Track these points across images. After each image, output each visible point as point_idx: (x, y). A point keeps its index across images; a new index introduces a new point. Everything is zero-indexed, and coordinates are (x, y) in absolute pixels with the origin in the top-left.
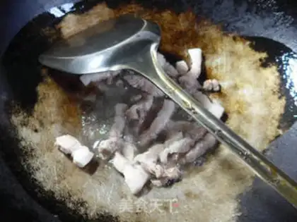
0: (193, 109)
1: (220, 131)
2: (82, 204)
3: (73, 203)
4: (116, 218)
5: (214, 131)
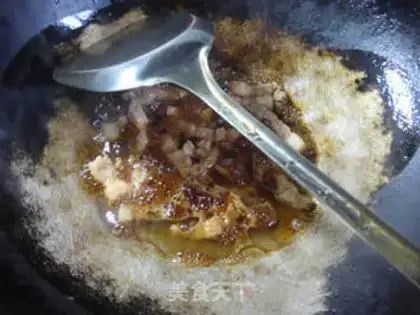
0: (257, 134)
1: (292, 163)
2: (108, 283)
3: (96, 282)
5: (284, 163)
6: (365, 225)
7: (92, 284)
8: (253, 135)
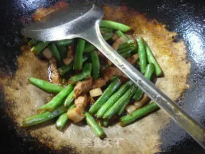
0: (123, 65)
3: (44, 139)
4: (75, 149)
5: (136, 81)
6: (176, 114)
7: (42, 141)
8: (121, 66)
